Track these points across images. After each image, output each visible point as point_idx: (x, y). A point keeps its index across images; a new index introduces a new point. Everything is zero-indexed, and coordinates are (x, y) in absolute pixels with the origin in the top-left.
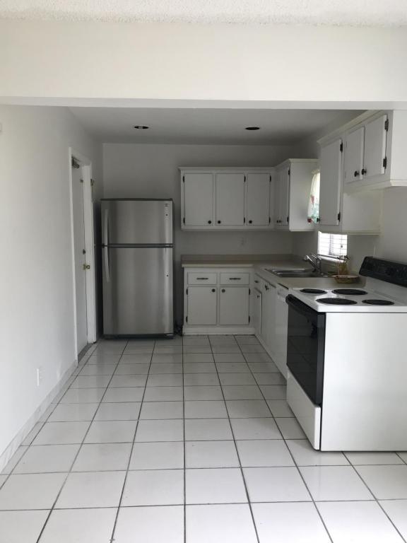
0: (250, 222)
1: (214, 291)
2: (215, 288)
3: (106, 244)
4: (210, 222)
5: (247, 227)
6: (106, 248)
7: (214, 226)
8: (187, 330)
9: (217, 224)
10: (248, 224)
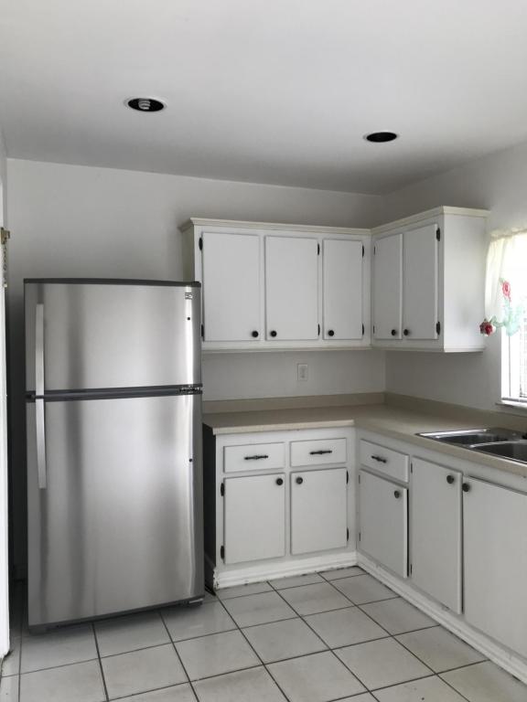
0: (331, 333)
1: (279, 482)
2: (282, 476)
3: (40, 391)
4: (255, 334)
5: (324, 343)
6: (40, 403)
7: (262, 343)
8: (225, 578)
9: (269, 338)
10: (326, 337)
